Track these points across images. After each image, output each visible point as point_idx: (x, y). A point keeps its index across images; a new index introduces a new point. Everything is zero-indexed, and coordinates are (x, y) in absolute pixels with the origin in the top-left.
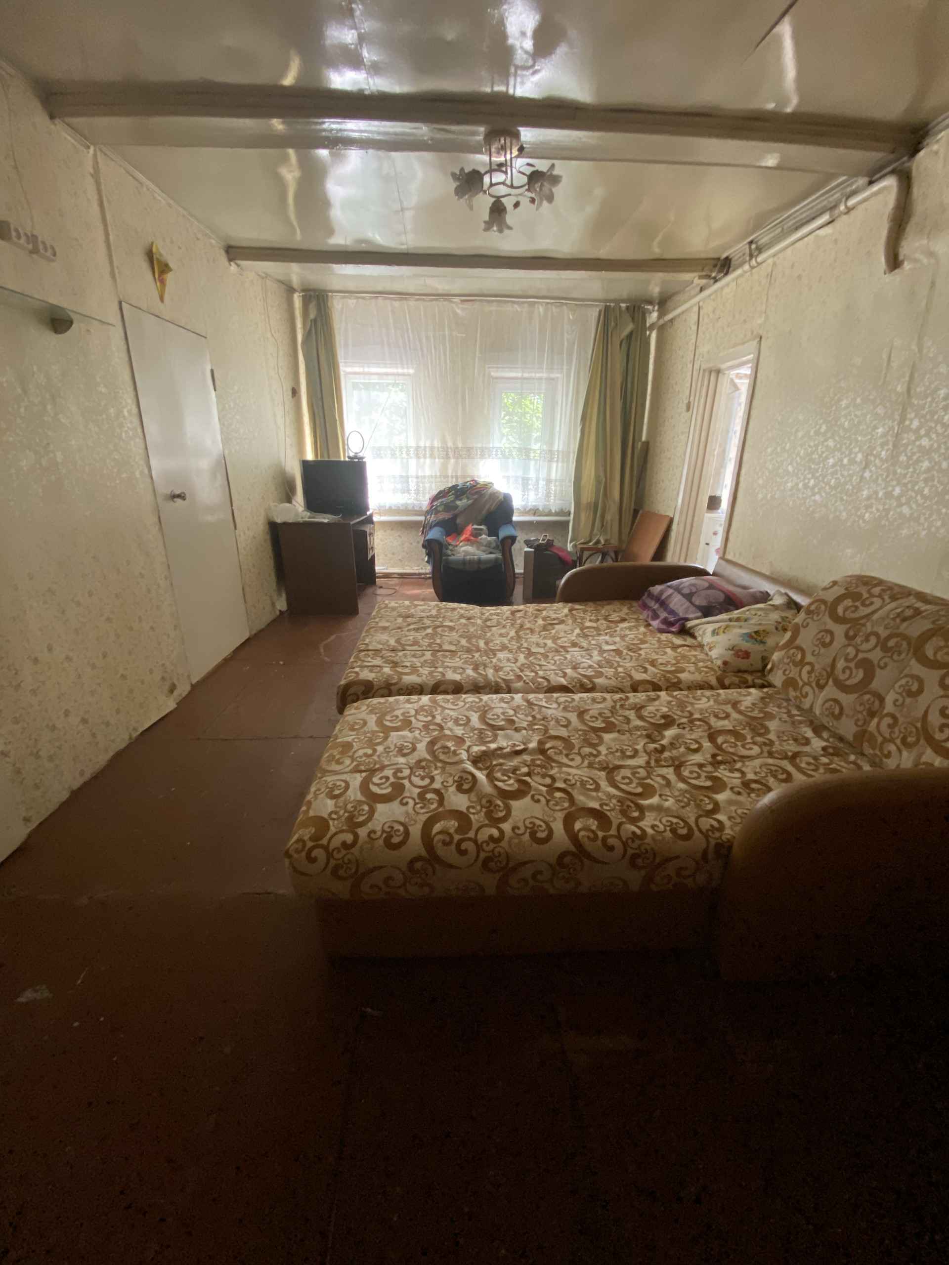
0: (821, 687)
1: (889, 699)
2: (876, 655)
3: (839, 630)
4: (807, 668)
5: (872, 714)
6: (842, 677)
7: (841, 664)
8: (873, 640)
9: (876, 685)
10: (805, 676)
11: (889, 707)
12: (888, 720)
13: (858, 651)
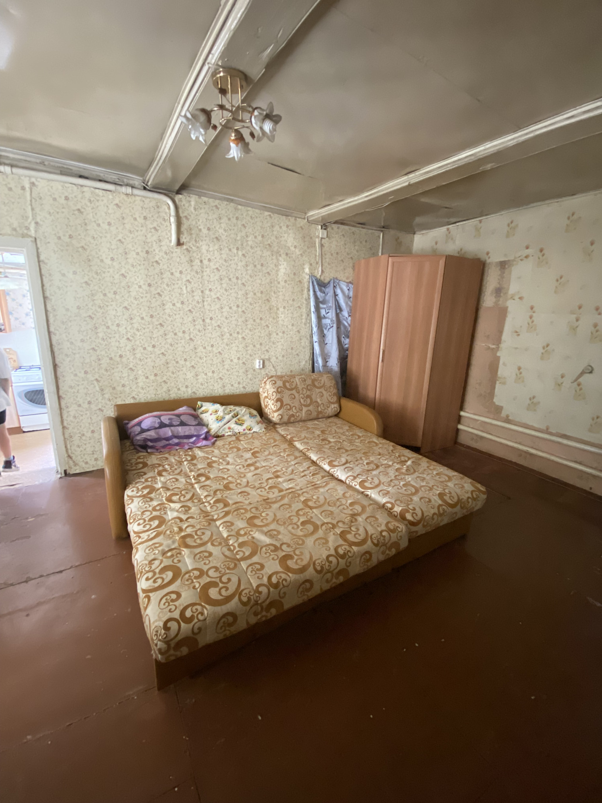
0: (302, 410)
1: (319, 400)
2: (308, 393)
3: (294, 392)
4: (294, 408)
5: (318, 407)
6: (305, 403)
7: (302, 401)
8: (305, 390)
9: (314, 399)
10: (295, 411)
11: (320, 402)
12: (322, 405)
13: (303, 395)
